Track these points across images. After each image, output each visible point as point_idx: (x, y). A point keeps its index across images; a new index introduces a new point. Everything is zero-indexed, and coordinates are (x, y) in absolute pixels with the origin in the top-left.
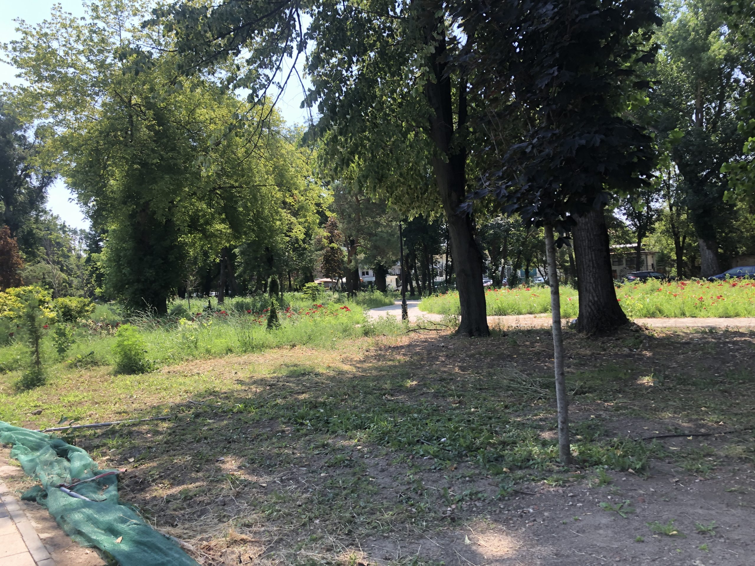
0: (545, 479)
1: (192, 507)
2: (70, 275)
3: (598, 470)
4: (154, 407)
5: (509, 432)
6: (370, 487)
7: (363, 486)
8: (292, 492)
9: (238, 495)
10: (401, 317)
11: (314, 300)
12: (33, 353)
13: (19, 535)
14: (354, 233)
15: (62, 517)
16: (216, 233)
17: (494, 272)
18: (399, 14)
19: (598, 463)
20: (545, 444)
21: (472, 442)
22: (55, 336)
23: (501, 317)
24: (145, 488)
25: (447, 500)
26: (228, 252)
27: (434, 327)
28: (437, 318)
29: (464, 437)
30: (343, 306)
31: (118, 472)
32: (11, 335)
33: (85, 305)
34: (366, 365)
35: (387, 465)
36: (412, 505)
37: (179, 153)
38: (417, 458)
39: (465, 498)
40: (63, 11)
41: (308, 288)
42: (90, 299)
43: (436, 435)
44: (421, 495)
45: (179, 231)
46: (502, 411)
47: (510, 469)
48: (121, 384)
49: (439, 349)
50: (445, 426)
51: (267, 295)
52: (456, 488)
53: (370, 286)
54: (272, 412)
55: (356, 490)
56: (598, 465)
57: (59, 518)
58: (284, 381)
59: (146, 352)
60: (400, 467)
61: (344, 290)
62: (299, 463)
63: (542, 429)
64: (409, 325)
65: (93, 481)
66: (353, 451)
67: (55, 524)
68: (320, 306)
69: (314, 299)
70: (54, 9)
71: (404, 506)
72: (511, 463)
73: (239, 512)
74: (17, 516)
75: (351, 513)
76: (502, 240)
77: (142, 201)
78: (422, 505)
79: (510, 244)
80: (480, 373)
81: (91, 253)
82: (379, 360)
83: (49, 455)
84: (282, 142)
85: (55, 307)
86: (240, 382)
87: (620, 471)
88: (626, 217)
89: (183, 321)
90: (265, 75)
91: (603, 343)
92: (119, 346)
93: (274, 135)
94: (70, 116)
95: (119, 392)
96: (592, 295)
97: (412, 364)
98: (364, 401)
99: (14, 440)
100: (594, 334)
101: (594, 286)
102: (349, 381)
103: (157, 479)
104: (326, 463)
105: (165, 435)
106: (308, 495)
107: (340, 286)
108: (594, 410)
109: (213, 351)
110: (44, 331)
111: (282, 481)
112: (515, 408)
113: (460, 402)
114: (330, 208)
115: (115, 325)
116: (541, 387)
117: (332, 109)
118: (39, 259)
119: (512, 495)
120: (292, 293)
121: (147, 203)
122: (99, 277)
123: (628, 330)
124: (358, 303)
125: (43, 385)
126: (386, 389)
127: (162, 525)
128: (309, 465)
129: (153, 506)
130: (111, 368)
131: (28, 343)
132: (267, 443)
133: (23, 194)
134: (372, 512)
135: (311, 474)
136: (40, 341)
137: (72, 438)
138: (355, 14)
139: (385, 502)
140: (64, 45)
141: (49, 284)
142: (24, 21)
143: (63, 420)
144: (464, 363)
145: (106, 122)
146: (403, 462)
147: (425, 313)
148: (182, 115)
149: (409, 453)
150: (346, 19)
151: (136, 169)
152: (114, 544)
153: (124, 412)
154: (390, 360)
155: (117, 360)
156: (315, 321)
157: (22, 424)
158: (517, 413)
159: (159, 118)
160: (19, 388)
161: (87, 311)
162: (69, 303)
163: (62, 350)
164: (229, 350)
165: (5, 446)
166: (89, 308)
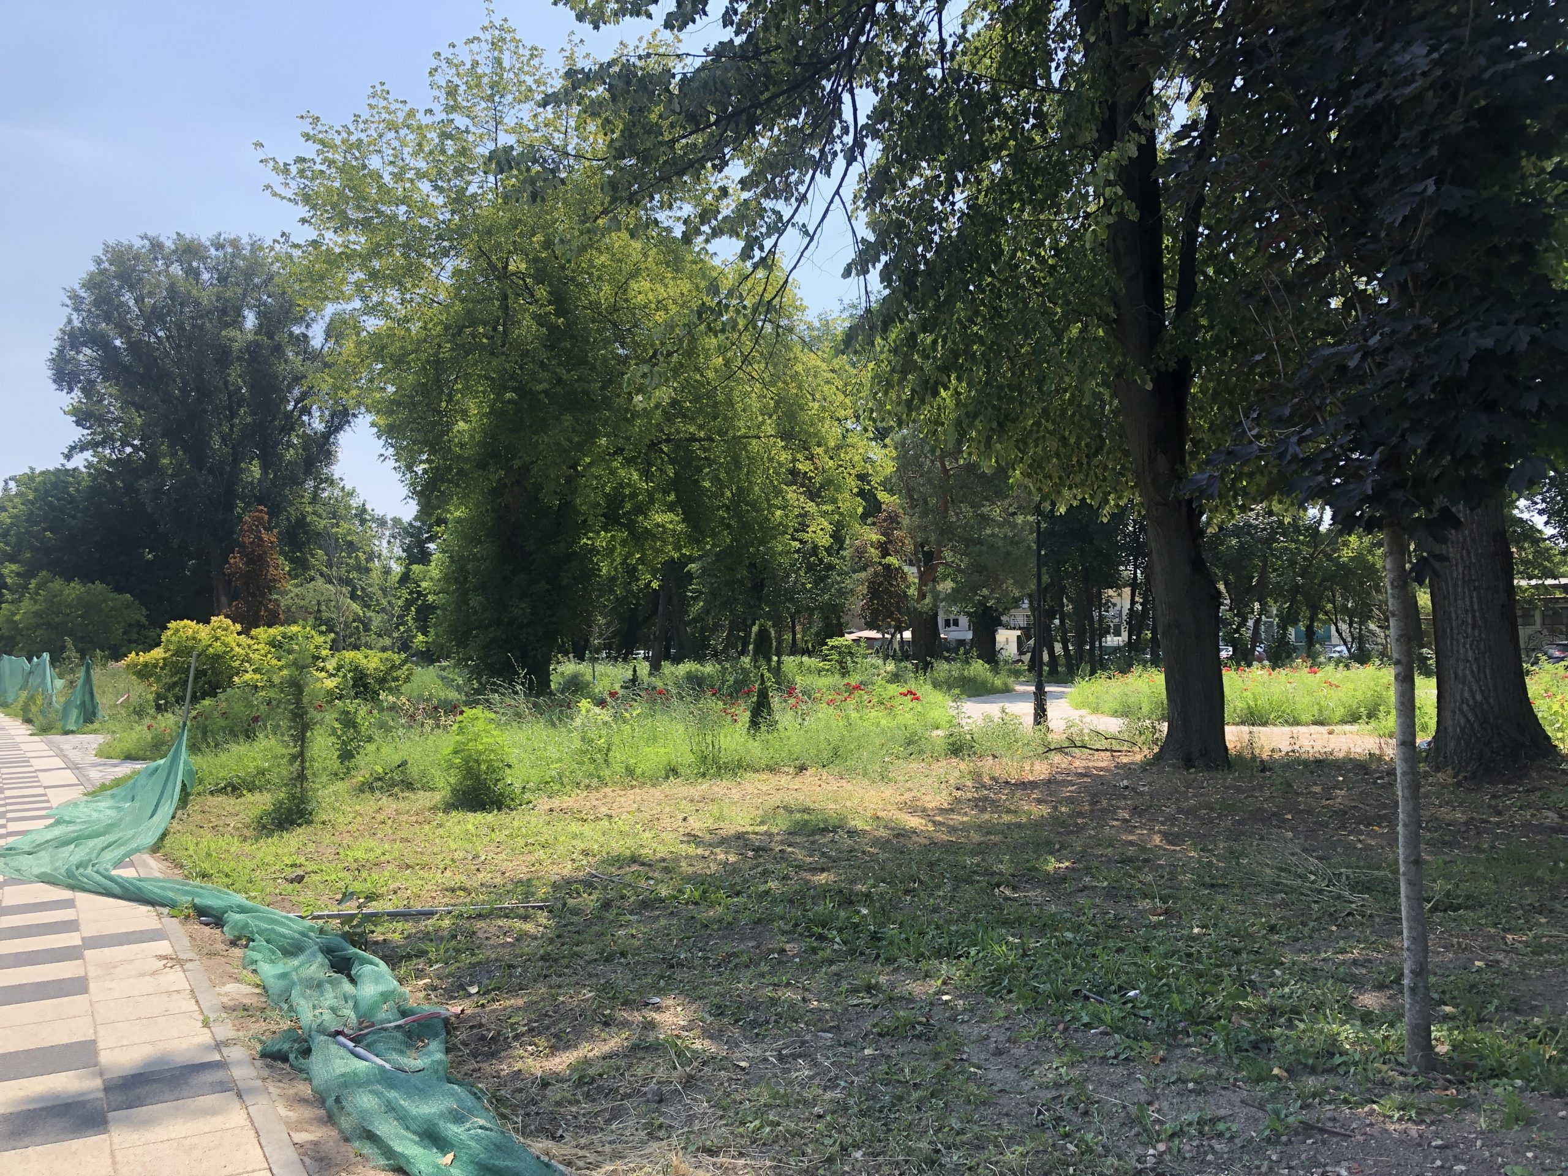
0: (1374, 1102)
1: (594, 1100)
2: (368, 607)
3: (1497, 1090)
4: (520, 881)
5: (1283, 985)
6: (972, 1088)
7: (956, 1083)
8: (803, 1086)
9: (689, 1082)
10: (1031, 719)
11: (843, 675)
12: (294, 758)
13: (253, 1132)
14: (933, 537)
15: (338, 1100)
16: (655, 531)
17: (1237, 631)
18: (1057, 85)
19: (1498, 1073)
20: (1367, 1019)
21: (1197, 1002)
22: (337, 725)
23: (1255, 729)
24: (498, 1052)
25: (1145, 1130)
26: (675, 572)
27: (1105, 744)
28: (1112, 725)
29: (1180, 991)
30: (904, 690)
31: (448, 1014)
32: (256, 719)
33: (393, 667)
34: (957, 819)
35: (1009, 1040)
36: (1066, 1136)
37: (593, 368)
38: (1076, 1030)
39: (1186, 1129)
40: (391, 98)
41: (833, 647)
42: (403, 656)
43: (1117, 982)
44: (1086, 1113)
45: (585, 527)
46: (1264, 937)
47: (1287, 1071)
48: (457, 829)
49: (1119, 793)
50: (1135, 964)
51: (746, 660)
52: (1165, 1105)
53: (962, 651)
54: (759, 909)
55: (942, 1091)
56: (1496, 1076)
57: (330, 1102)
58: (782, 842)
59: (509, 766)
60: (1037, 1047)
61: (906, 657)
62: (818, 1020)
63: (1360, 985)
64: (1050, 737)
65: (398, 1027)
66: (932, 1004)
67: (322, 1112)
68: (857, 688)
69: (844, 672)
70: (373, 95)
71: (1048, 1137)
72: (1293, 1058)
73: (690, 1119)
74: (251, 1091)
75: (931, 1143)
76: (1256, 561)
77: (516, 464)
78: (1089, 1136)
79: (1275, 570)
80: (1209, 851)
81: (410, 564)
82: (983, 810)
83: (316, 967)
84: (798, 349)
85: (339, 668)
86: (693, 838)
87: (1553, 1096)
88: (1545, 518)
89: (585, 704)
90: (774, 211)
91: (1494, 797)
92: (456, 752)
93: (782, 333)
94: (393, 296)
95: (453, 846)
96: (1471, 690)
97: (1056, 820)
98: (953, 898)
99: (252, 932)
100: (1474, 776)
101: (1475, 669)
102: (919, 852)
103: (523, 1035)
104: (874, 1026)
105: (540, 941)
106: (836, 1094)
107: (896, 646)
108: (1482, 949)
109: (639, 771)
110: (318, 716)
111: (781, 1058)
112: (1293, 932)
113: (1166, 912)
114: (887, 485)
115: (453, 709)
116: (1352, 889)
117: (909, 278)
118: (312, 573)
119: (1297, 1134)
120: (798, 659)
121: (525, 470)
122: (424, 614)
123: (1556, 771)
124: (936, 685)
125: (309, 822)
126: (1001, 874)
127: (531, 1134)
128: (838, 1028)
129: (514, 1092)
130: (437, 797)
131: (286, 738)
132: (749, 973)
133: (293, 446)
134: (978, 1144)
135: (842, 1049)
136: (309, 734)
137: (361, 935)
138: (966, 84)
139: (1005, 1122)
140: (392, 163)
141: (326, 622)
142: (318, 118)
143: (347, 896)
144: (1173, 825)
145: (458, 306)
146: (1045, 1036)
147: (1083, 712)
148: (605, 293)
149: (1058, 1017)
150: (947, 94)
151: (509, 401)
152: (437, 1166)
153: (460, 888)
154: (1009, 811)
155: (452, 780)
156: (848, 718)
157: (268, 899)
158: (1298, 945)
159: (560, 300)
160: (264, 827)
161: (396, 679)
162: (365, 661)
163: (346, 755)
164: (673, 771)
165: (233, 943)
166: (402, 673)
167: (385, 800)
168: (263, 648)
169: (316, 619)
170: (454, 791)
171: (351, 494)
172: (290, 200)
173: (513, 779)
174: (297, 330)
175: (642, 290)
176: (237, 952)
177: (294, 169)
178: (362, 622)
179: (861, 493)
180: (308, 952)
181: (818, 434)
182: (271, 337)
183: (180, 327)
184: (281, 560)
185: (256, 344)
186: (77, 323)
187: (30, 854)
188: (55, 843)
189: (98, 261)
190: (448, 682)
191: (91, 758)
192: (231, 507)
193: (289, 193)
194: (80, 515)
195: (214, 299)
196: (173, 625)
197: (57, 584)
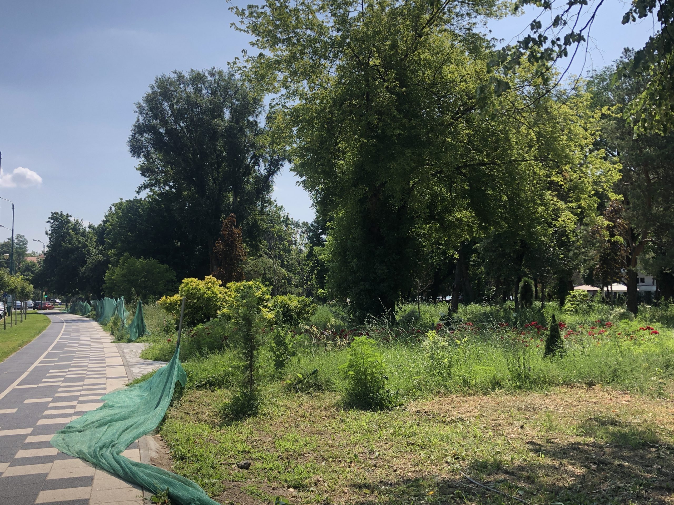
2: (290, 271)
16: (456, 223)
22: (273, 344)
30: (643, 326)
32: (226, 339)
41: (574, 296)
42: (311, 299)
45: (413, 221)
48: (354, 425)
68: (609, 324)
81: (313, 247)
89: (431, 334)
92: (350, 367)
109: (473, 382)
110: (261, 340)
114: (614, 188)
115: (341, 332)
118: (261, 253)
122: (322, 274)
131: (241, 355)
133: (250, 183)
136: (255, 352)
151: (372, 144)
155: (348, 386)
162: (289, 302)
166: (310, 309)
167: (304, 398)
168: (233, 294)
169: (263, 278)
171: (280, 209)
172: (245, 31)
173: (390, 386)
174: (251, 119)
175: (450, 71)
177: (247, 13)
178: (287, 280)
181: (567, 156)
182: (238, 124)
183: (191, 120)
184: (244, 245)
185: (230, 126)
186: (141, 121)
188: (96, 424)
189: (152, 88)
190: (337, 315)
191: (138, 359)
192: (219, 217)
193: (244, 27)
194: (144, 223)
195: (208, 103)
196: (185, 280)
197: (132, 259)
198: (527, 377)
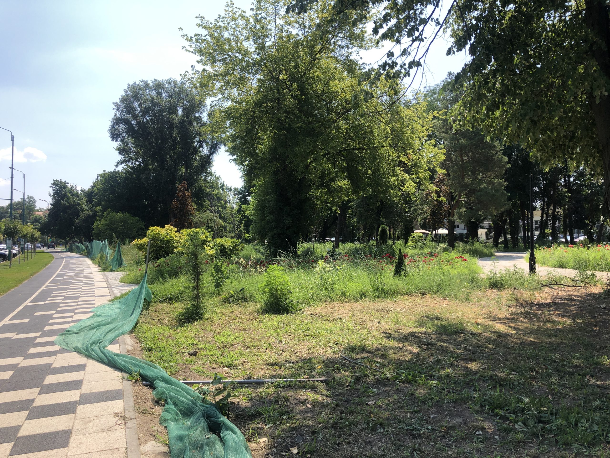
2: (226, 222)
4: (306, 360)
12: (194, 288)
14: (458, 189)
16: (338, 189)
22: (213, 271)
27: (572, 283)
30: (458, 256)
32: (181, 268)
33: (236, 245)
34: (522, 325)
40: (234, 6)
41: (414, 237)
42: (240, 240)
45: (310, 187)
48: (269, 324)
58: (438, 339)
59: (291, 293)
70: (227, 6)
81: (241, 205)
85: (215, 246)
86: (389, 335)
89: (321, 262)
92: (266, 286)
97: (579, 327)
99: (167, 397)
105: (328, 409)
109: (348, 294)
110: (204, 268)
114: (440, 165)
115: (262, 264)
118: (205, 209)
122: (248, 224)
125: (201, 319)
130: (259, 306)
131: (191, 279)
133: (197, 160)
136: (200, 277)
141: (211, 228)
142: (203, 17)
148: (319, 87)
151: (283, 134)
153: (275, 364)
155: (265, 299)
157: (179, 367)
159: (302, 89)
160: (181, 320)
161: (238, 250)
162: (225, 242)
163: (218, 285)
164: (363, 295)
165: (157, 403)
166: (239, 247)
167: (235, 307)
168: (185, 237)
169: (207, 226)
170: (266, 304)
171: (218, 178)
172: (192, 52)
173: (293, 298)
174: (197, 115)
175: (335, 85)
176: (158, 409)
177: (194, 39)
178: (223, 227)
179: (429, 169)
180: (196, 415)
181: (410, 144)
182: (188, 118)
183: (155, 115)
184: (193, 204)
185: (183, 120)
186: (118, 115)
187: (76, 333)
188: (88, 328)
189: (126, 91)
190: (258, 251)
191: (118, 283)
192: (174, 184)
193: (192, 50)
194: (121, 188)
195: (166, 104)
196: (151, 228)
197: (113, 214)
198: (383, 290)
